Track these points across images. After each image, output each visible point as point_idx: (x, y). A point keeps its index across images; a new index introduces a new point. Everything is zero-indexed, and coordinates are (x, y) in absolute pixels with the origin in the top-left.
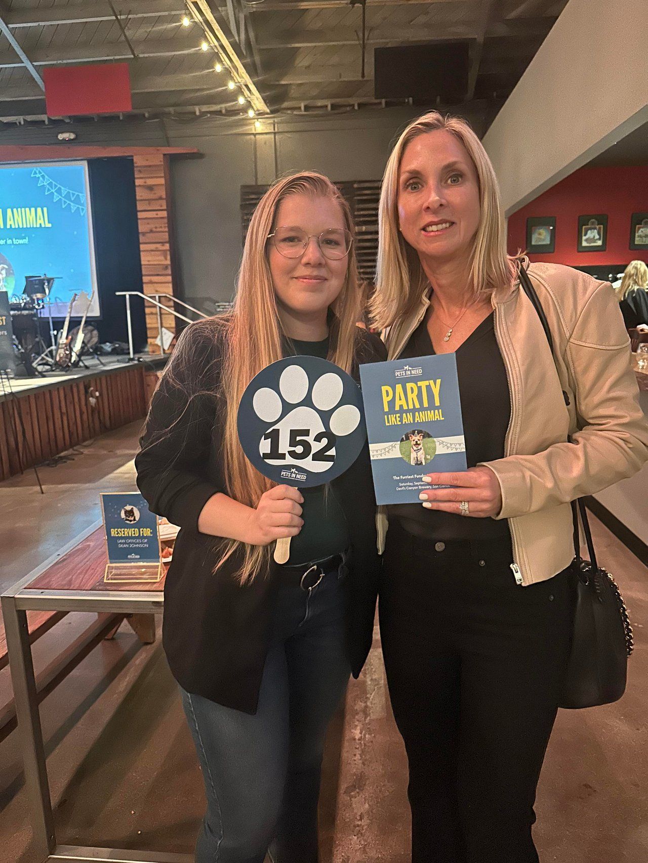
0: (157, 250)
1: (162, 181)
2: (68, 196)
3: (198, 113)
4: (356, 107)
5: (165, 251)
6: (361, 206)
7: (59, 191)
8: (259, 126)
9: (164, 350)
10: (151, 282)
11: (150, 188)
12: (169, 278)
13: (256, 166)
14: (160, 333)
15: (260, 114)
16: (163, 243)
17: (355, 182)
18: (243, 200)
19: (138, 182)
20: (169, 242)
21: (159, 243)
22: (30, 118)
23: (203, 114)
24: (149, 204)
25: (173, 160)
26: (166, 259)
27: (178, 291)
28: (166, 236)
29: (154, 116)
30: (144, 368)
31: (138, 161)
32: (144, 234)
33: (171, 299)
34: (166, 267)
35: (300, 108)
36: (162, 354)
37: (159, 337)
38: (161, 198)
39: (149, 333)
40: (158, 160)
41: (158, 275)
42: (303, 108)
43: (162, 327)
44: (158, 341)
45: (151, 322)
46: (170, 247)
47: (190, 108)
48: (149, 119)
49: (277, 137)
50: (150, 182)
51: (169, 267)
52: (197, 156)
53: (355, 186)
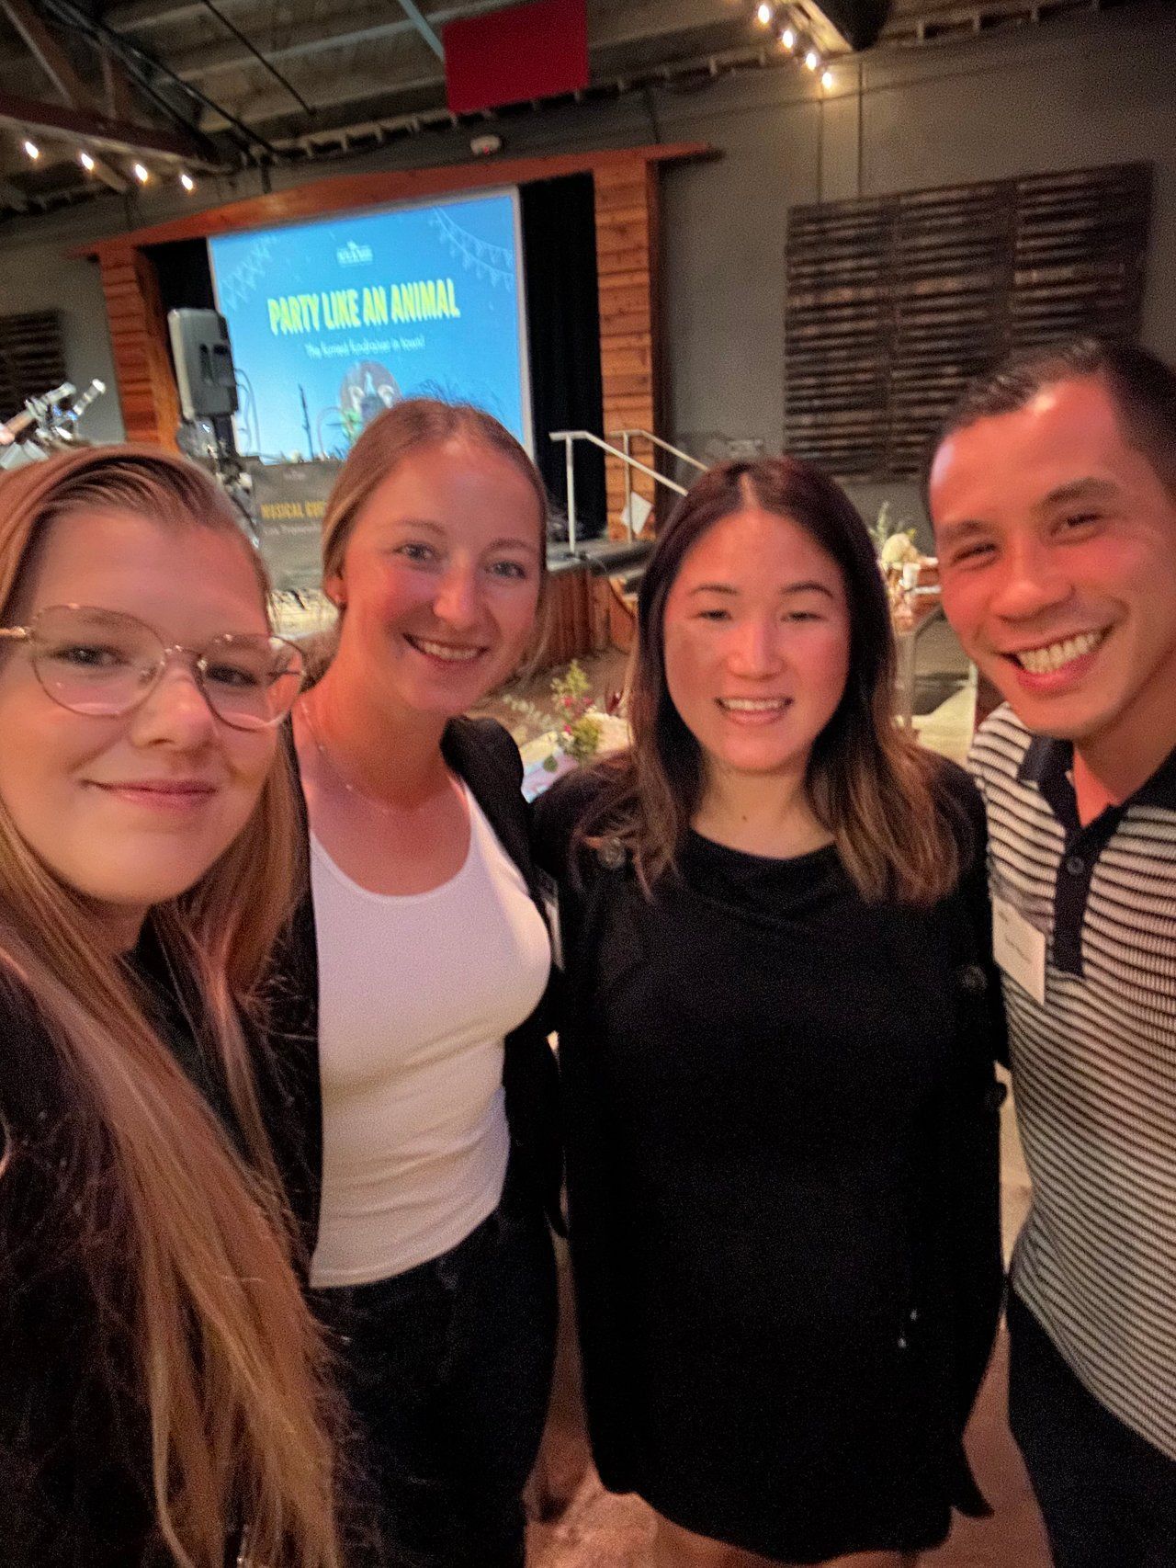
0: (629, 348)
1: (641, 214)
2: (486, 258)
3: (713, 69)
4: (1034, 17)
5: (642, 350)
6: (1033, 229)
7: (472, 250)
8: (830, 83)
9: (633, 534)
10: (618, 410)
11: (622, 230)
12: (648, 401)
13: (819, 165)
14: (628, 503)
15: (829, 57)
16: (639, 334)
17: (1022, 179)
18: (793, 236)
19: (601, 220)
20: (652, 331)
21: (632, 334)
22: (429, 117)
23: (724, 69)
24: (619, 259)
25: (665, 170)
26: (644, 362)
27: (664, 426)
28: (645, 321)
29: (637, 85)
30: (589, 572)
31: (603, 180)
32: (608, 319)
33: (647, 440)
34: (644, 379)
35: (914, 34)
36: (630, 542)
37: (626, 511)
38: (639, 248)
39: (611, 504)
40: (637, 174)
41: (630, 395)
42: (921, 32)
43: (632, 489)
44: (624, 519)
45: (614, 483)
46: (653, 341)
47: (698, 63)
48: (626, 92)
49: (864, 101)
50: (622, 217)
51: (650, 381)
52: (710, 157)
53: (1022, 187)
